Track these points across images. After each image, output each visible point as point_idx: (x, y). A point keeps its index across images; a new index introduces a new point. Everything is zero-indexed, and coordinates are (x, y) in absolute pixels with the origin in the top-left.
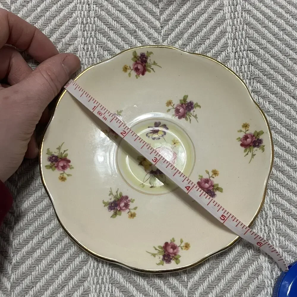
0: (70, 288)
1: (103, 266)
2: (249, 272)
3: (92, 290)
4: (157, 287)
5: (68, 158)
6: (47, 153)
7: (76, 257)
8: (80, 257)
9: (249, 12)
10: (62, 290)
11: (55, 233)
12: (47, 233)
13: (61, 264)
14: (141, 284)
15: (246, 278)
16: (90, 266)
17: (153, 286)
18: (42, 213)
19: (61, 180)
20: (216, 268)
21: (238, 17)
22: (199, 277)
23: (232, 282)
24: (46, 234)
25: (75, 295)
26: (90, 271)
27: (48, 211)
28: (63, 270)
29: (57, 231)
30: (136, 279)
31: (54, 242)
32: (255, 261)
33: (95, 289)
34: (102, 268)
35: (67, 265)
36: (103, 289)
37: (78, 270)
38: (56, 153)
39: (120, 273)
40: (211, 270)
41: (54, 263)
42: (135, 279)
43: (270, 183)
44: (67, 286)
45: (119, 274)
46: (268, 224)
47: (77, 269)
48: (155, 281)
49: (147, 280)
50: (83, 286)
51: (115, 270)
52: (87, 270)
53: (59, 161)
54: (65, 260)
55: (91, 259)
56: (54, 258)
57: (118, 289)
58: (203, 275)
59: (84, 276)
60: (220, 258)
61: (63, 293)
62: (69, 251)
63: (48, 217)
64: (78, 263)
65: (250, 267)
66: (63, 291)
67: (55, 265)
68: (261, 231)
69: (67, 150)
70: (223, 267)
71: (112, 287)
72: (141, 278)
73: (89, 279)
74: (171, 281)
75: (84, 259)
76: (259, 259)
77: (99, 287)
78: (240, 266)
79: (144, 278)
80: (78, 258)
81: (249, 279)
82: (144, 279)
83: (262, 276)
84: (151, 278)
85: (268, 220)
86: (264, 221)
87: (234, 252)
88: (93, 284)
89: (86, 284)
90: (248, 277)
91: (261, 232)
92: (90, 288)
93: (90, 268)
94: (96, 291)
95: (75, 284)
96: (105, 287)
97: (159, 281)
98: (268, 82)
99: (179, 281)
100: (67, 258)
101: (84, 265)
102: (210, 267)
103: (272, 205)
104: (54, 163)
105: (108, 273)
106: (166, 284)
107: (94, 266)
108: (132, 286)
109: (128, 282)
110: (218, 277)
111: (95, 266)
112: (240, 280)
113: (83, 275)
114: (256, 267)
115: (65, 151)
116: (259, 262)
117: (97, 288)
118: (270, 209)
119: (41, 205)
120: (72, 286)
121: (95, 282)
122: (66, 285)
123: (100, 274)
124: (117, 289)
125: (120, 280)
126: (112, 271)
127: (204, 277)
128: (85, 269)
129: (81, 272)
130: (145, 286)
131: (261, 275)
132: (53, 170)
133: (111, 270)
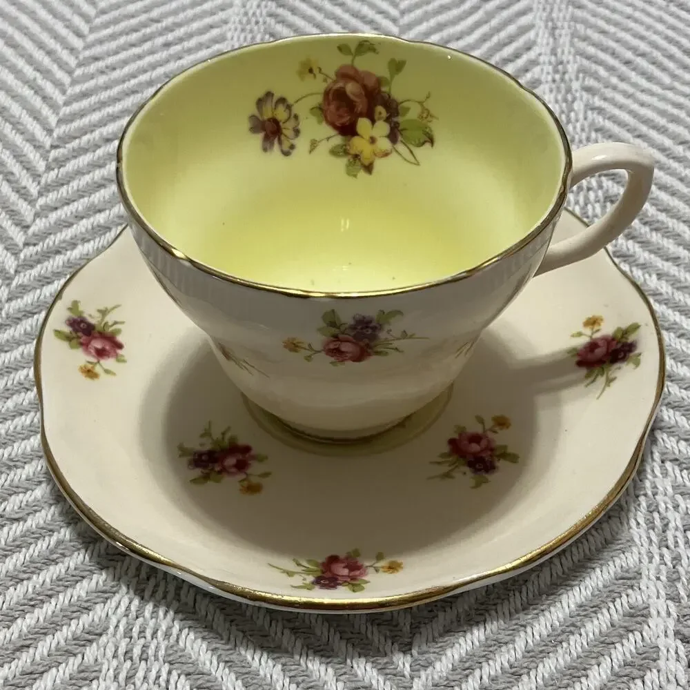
0: (38, 658)
1: (154, 614)
2: (615, 660)
3: (104, 671)
4: (311, 682)
5: (120, 338)
6: (70, 309)
7: (83, 577)
8: (94, 581)
9: (600, 111)
10: (14, 659)
11: (40, 511)
12: (16, 508)
13: (30, 590)
14: (262, 673)
15: (604, 677)
16: (117, 608)
17: (300, 679)
18: (17, 463)
19: (84, 375)
20: (506, 643)
21: (577, 121)
22: (450, 666)
23: (558, 684)
24: (13, 510)
25: (49, 678)
26: (114, 620)
27: (37, 461)
28: (33, 606)
29: (47, 508)
30: (249, 658)
31: (28, 531)
32: (632, 631)
33: (115, 670)
34: (152, 618)
35: (50, 592)
36: (140, 674)
37: (79, 611)
38: (94, 319)
39: (204, 638)
40: (491, 649)
41: (11, 583)
42: (246, 657)
43: (672, 447)
44: (31, 650)
45: (199, 640)
46: (671, 543)
47: (75, 609)
48: (310, 665)
49: (283, 660)
50: (80, 656)
51: (190, 627)
52: (104, 616)
53: (95, 338)
54: (48, 580)
55: (124, 589)
56: (15, 570)
57: (189, 679)
58: (465, 660)
59: (91, 628)
60: (521, 615)
61: (13, 667)
62: (67, 559)
63: (31, 474)
64: (83, 594)
65: (618, 646)
66: (16, 660)
67: (12, 589)
68: (651, 559)
69: (123, 323)
70: (530, 641)
71: (170, 673)
72: (265, 655)
73: (104, 639)
74: (359, 673)
75: (104, 586)
76: (646, 627)
77: (131, 667)
78: (585, 644)
79: (276, 655)
80: (85, 582)
81: (613, 678)
82: (274, 659)
83: (657, 673)
84: (297, 657)
85: (670, 534)
86: (658, 535)
87: (565, 605)
88: (114, 657)
89: (91, 652)
90: (609, 672)
91: (650, 562)
92: (102, 664)
93: (114, 613)
94: (116, 677)
95: (59, 647)
96: (148, 670)
97: (323, 668)
98: (655, 237)
99: (387, 674)
100: (54, 578)
101: (99, 600)
102: (487, 639)
103: (679, 497)
104: (80, 334)
105: (167, 635)
106: (342, 678)
107: (128, 608)
108: (233, 676)
109: (222, 665)
110: (511, 667)
111: (133, 608)
112: (583, 680)
113: (90, 626)
114: (636, 648)
115: (116, 323)
116: (644, 634)
117: (121, 669)
118: (676, 507)
119: (23, 446)
120: (46, 653)
121: (121, 651)
122: (28, 646)
123: (140, 632)
124: (183, 681)
125: (199, 655)
126: (181, 630)
127: (467, 665)
128: (99, 611)
129: (86, 619)
130: (275, 677)
131: (655, 671)
132: (72, 347)
133: (177, 626)
